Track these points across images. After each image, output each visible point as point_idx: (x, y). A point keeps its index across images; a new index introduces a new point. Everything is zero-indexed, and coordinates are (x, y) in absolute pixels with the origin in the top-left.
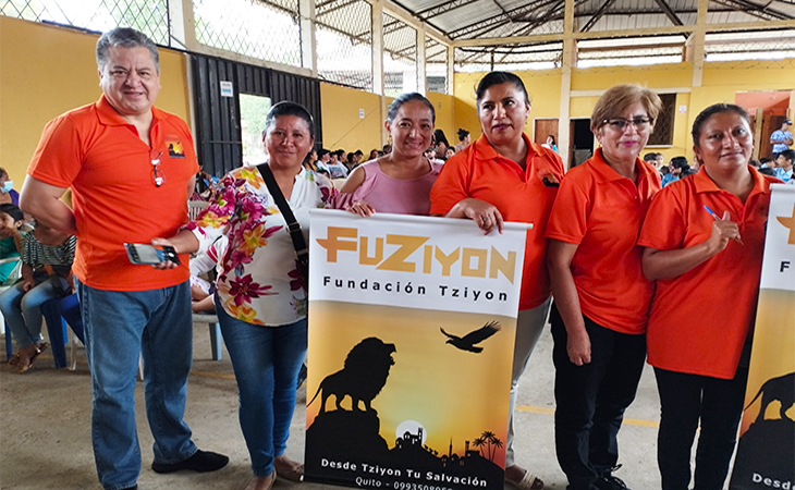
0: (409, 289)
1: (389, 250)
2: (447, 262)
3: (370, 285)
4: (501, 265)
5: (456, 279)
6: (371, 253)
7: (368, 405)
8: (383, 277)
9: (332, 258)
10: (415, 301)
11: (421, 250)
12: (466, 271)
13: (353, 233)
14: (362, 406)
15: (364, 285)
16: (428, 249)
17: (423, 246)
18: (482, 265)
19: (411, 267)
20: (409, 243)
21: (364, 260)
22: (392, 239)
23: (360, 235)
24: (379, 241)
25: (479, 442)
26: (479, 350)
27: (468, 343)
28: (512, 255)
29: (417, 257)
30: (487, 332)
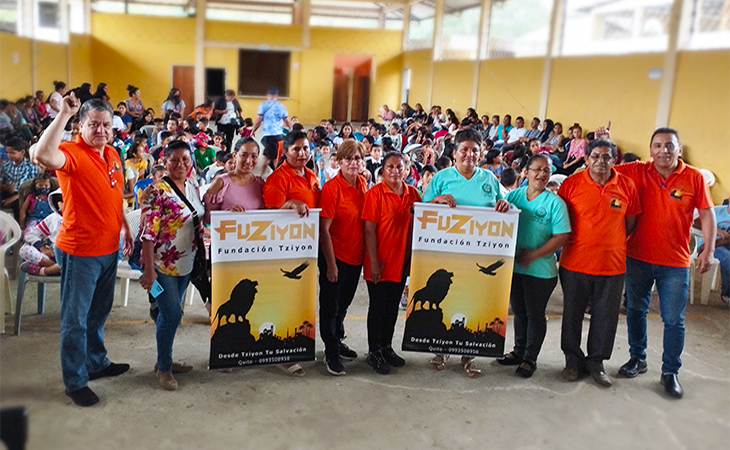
0: (264, 250)
1: (253, 230)
2: (282, 232)
3: (244, 250)
4: (309, 231)
5: (288, 241)
6: (244, 233)
7: (244, 318)
8: (250, 245)
9: (223, 237)
10: (267, 256)
11: (269, 229)
12: (292, 237)
13: (234, 222)
14: (240, 319)
15: (240, 251)
16: (273, 227)
17: (270, 227)
18: (299, 232)
19: (265, 238)
20: (263, 225)
21: (240, 236)
22: (255, 224)
23: (238, 223)
24: (248, 226)
25: (301, 327)
26: (299, 278)
27: (293, 275)
28: (313, 225)
29: (267, 232)
30: (303, 267)
